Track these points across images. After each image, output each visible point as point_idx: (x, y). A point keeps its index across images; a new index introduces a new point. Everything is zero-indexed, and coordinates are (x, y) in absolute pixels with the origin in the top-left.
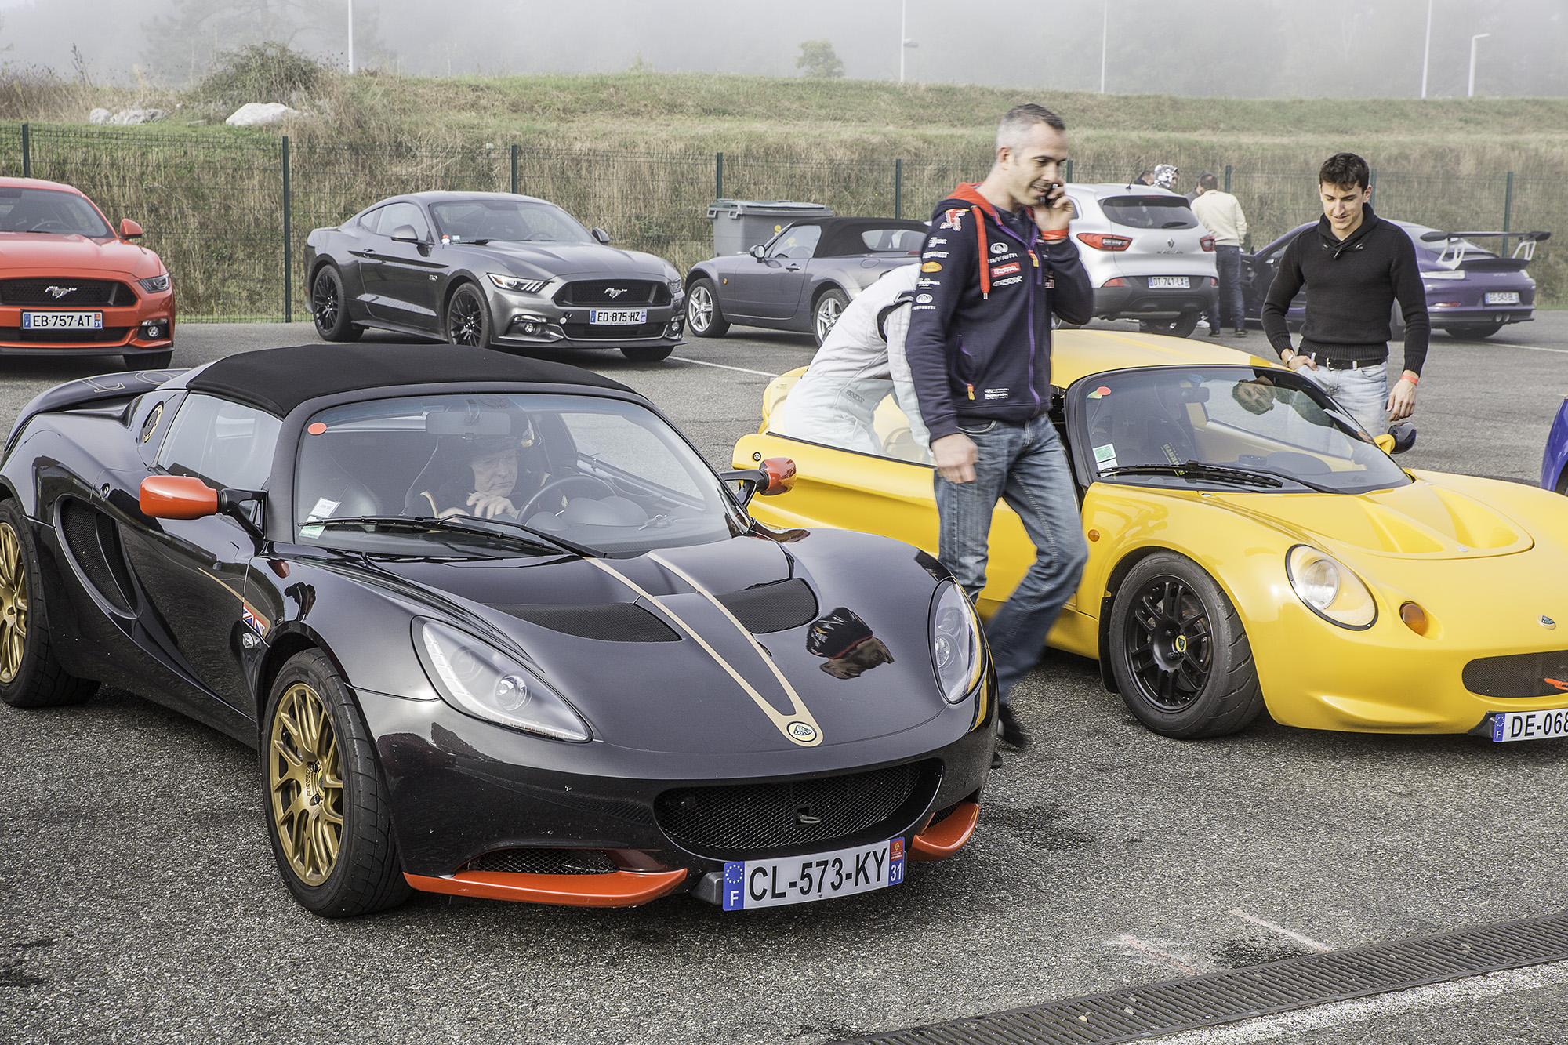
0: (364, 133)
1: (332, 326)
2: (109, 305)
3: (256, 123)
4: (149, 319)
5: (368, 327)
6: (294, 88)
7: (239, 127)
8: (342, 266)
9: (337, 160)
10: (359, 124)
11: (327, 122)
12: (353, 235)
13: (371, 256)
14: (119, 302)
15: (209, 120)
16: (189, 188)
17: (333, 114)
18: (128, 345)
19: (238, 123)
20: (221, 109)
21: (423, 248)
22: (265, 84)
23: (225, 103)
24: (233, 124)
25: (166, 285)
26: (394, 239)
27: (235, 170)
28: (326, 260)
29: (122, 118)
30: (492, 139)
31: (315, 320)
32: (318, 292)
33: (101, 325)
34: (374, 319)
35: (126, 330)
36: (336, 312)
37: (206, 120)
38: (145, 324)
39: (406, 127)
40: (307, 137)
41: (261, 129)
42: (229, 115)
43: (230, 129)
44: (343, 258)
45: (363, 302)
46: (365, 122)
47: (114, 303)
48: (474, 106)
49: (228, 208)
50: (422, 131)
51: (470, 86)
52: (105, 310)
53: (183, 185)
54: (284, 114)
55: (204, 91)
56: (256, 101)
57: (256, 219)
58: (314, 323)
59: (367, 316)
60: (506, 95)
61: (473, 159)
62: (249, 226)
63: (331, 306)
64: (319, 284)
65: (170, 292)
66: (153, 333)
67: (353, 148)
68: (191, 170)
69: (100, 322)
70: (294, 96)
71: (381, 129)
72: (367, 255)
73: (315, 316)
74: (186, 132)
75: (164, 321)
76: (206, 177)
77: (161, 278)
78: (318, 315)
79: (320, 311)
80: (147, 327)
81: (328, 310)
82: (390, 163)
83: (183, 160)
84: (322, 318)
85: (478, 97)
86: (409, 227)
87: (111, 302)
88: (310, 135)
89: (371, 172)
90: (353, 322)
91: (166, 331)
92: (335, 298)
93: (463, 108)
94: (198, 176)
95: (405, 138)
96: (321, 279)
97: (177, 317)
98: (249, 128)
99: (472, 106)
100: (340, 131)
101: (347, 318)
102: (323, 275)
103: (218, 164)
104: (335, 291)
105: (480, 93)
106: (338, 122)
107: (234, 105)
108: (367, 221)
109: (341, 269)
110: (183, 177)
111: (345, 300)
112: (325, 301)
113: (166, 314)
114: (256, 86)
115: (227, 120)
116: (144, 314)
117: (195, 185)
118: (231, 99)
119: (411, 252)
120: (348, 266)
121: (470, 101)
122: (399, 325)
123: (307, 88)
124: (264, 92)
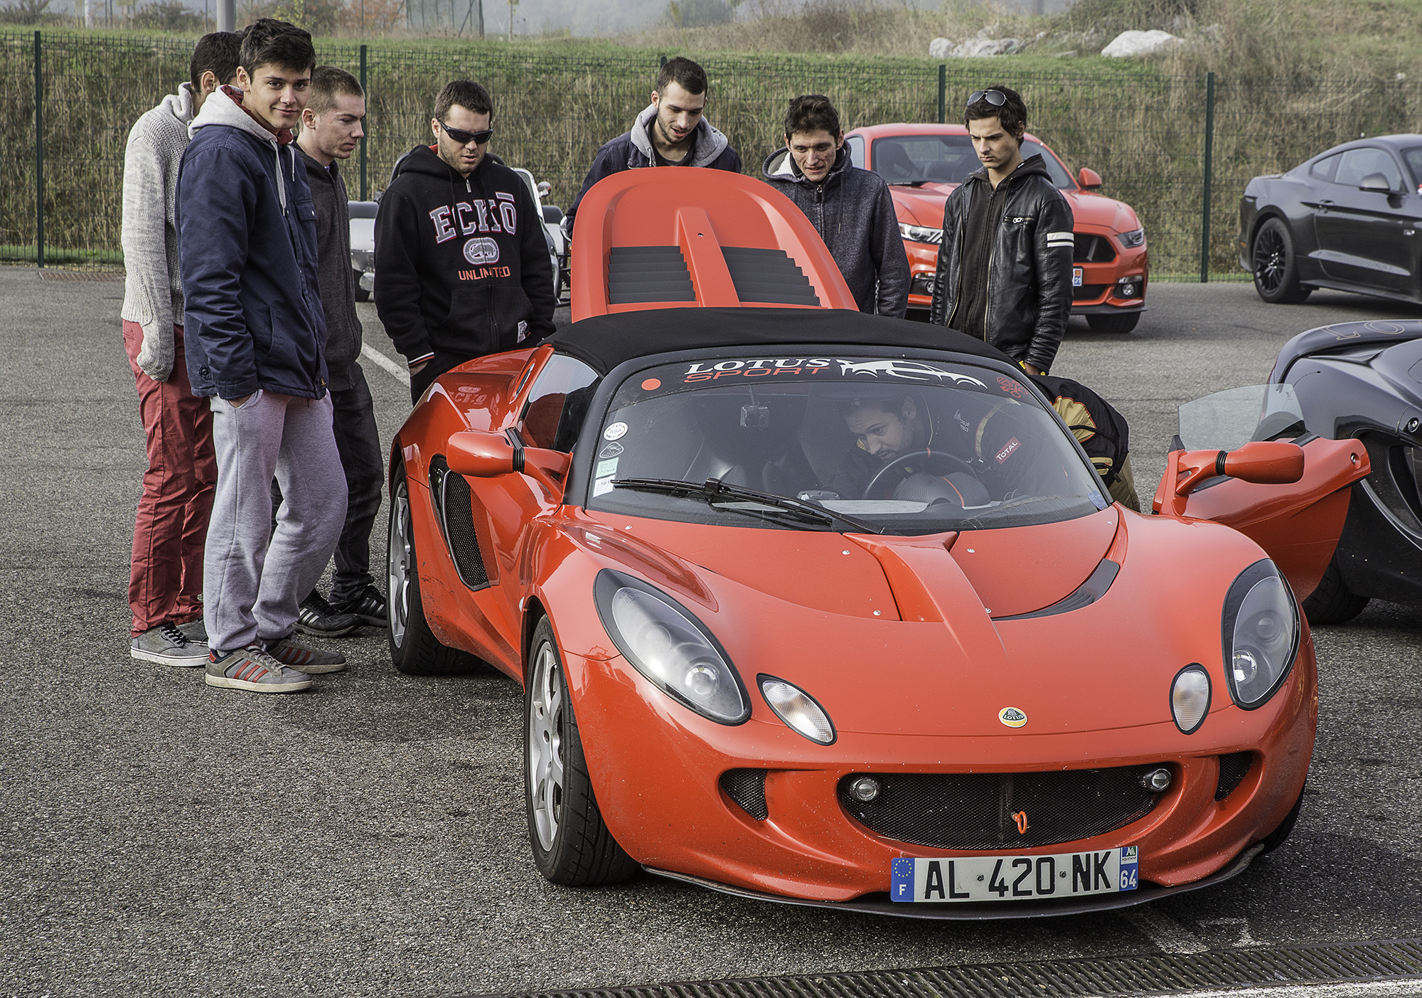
0: (1257, 63)
1: (1276, 286)
2: (1088, 261)
3: (1136, 54)
4: (1126, 276)
5: (1317, 288)
6: (1178, 11)
7: (1118, 58)
8: (1293, 220)
9: (1229, 96)
10: (1253, 53)
11: (1216, 51)
12: (1307, 184)
13: (1330, 208)
14: (1097, 259)
15: (1081, 52)
16: (1065, 130)
17: (1222, 41)
18: (1105, 304)
19: (1116, 54)
20: (1094, 37)
21: (1394, 199)
22: (1144, 9)
23: (1097, 31)
24: (1110, 55)
25: (1142, 240)
26: (1362, 189)
27: (1116, 108)
28: (1272, 212)
29: (969, 49)
30: (1404, 68)
31: (1256, 279)
32: (1259, 248)
33: (1080, 282)
34: (1330, 279)
35: (1102, 288)
36: (1282, 271)
37: (1076, 51)
38: (1121, 281)
39: (1306, 55)
40: (1194, 68)
41: (1142, 60)
42: (1105, 43)
43: (1108, 61)
44: (1295, 210)
45: (1315, 260)
46: (1260, 52)
47: (1093, 259)
48: (1376, 28)
49: (1106, 152)
50: (1326, 59)
51: (1370, 4)
52: (1086, 266)
53: (1059, 126)
54: (1167, 43)
55: (1074, 18)
56: (1134, 29)
57: (1137, 164)
58: (1253, 283)
59: (1321, 276)
60: (1414, 14)
61: (1382, 92)
62: (1129, 172)
63: (1275, 264)
64: (1261, 239)
65: (1144, 248)
66: (1128, 291)
67: (1247, 82)
68: (1067, 109)
69: (1080, 279)
70: (1177, 21)
71: (1278, 59)
72: (1324, 206)
73: (1255, 276)
74: (1059, 65)
75: (1139, 278)
76: (1084, 117)
77: (1137, 233)
78: (1258, 274)
79: (1262, 270)
80: (1123, 285)
81: (1272, 267)
82: (1287, 97)
83: (1060, 98)
84: (1264, 277)
85: (1380, 17)
86: (1379, 176)
87: (1090, 258)
88: (1198, 67)
89: (1267, 109)
90: (1301, 282)
91: (1140, 290)
92: (1282, 255)
93: (1361, 32)
94: (1075, 115)
95: (1305, 67)
96: (1265, 234)
97: (1150, 276)
98: (1128, 59)
99: (1374, 28)
100: (1232, 61)
101: (1296, 277)
102: (1269, 228)
103: (1096, 102)
104: (1283, 247)
105: (1382, 12)
106: (1230, 51)
107: (1108, 33)
108: (1323, 168)
109: (1292, 224)
110: (1058, 117)
111: (1295, 257)
112: (1268, 258)
113: (1140, 271)
114: (1135, 11)
115: (1104, 51)
116: (1121, 271)
117: (1071, 125)
118: (1105, 26)
119: (1381, 205)
120: (1301, 220)
121: (1371, 23)
122: (1359, 285)
123: (1193, 12)
124: (1143, 17)
